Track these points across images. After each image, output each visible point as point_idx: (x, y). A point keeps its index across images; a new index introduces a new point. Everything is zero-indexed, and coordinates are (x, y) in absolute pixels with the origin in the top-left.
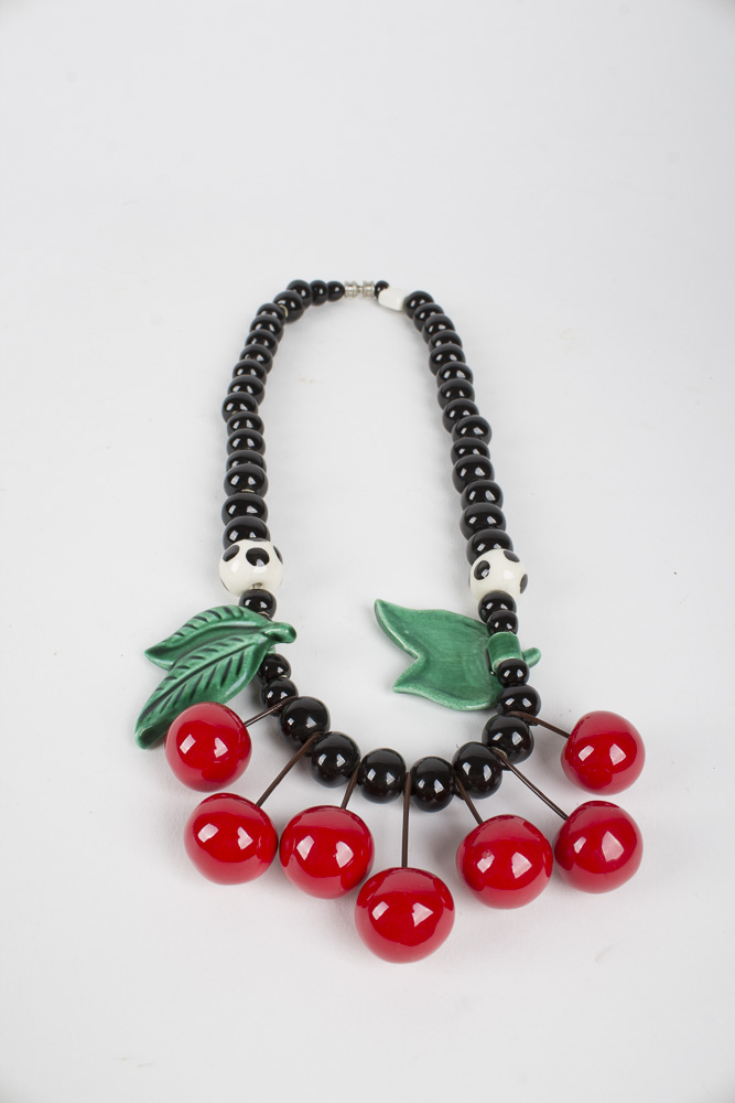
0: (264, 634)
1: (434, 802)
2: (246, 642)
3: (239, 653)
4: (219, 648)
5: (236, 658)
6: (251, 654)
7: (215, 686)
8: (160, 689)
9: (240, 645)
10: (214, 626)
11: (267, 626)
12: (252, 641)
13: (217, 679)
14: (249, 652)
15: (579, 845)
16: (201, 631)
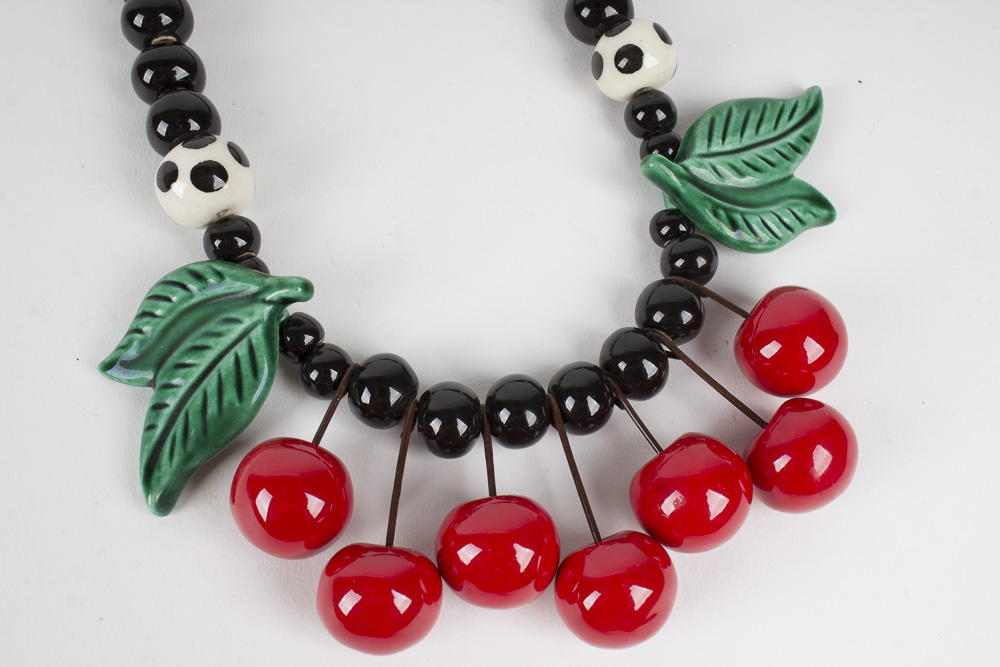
0: (265, 302)
1: (585, 423)
2: (247, 322)
3: (244, 342)
4: (210, 342)
5: (242, 349)
6: (262, 340)
7: (231, 404)
8: (150, 427)
9: (238, 329)
10: (186, 305)
11: (268, 289)
12: (255, 319)
13: (230, 394)
14: (257, 335)
15: (781, 463)
16: (170, 318)
